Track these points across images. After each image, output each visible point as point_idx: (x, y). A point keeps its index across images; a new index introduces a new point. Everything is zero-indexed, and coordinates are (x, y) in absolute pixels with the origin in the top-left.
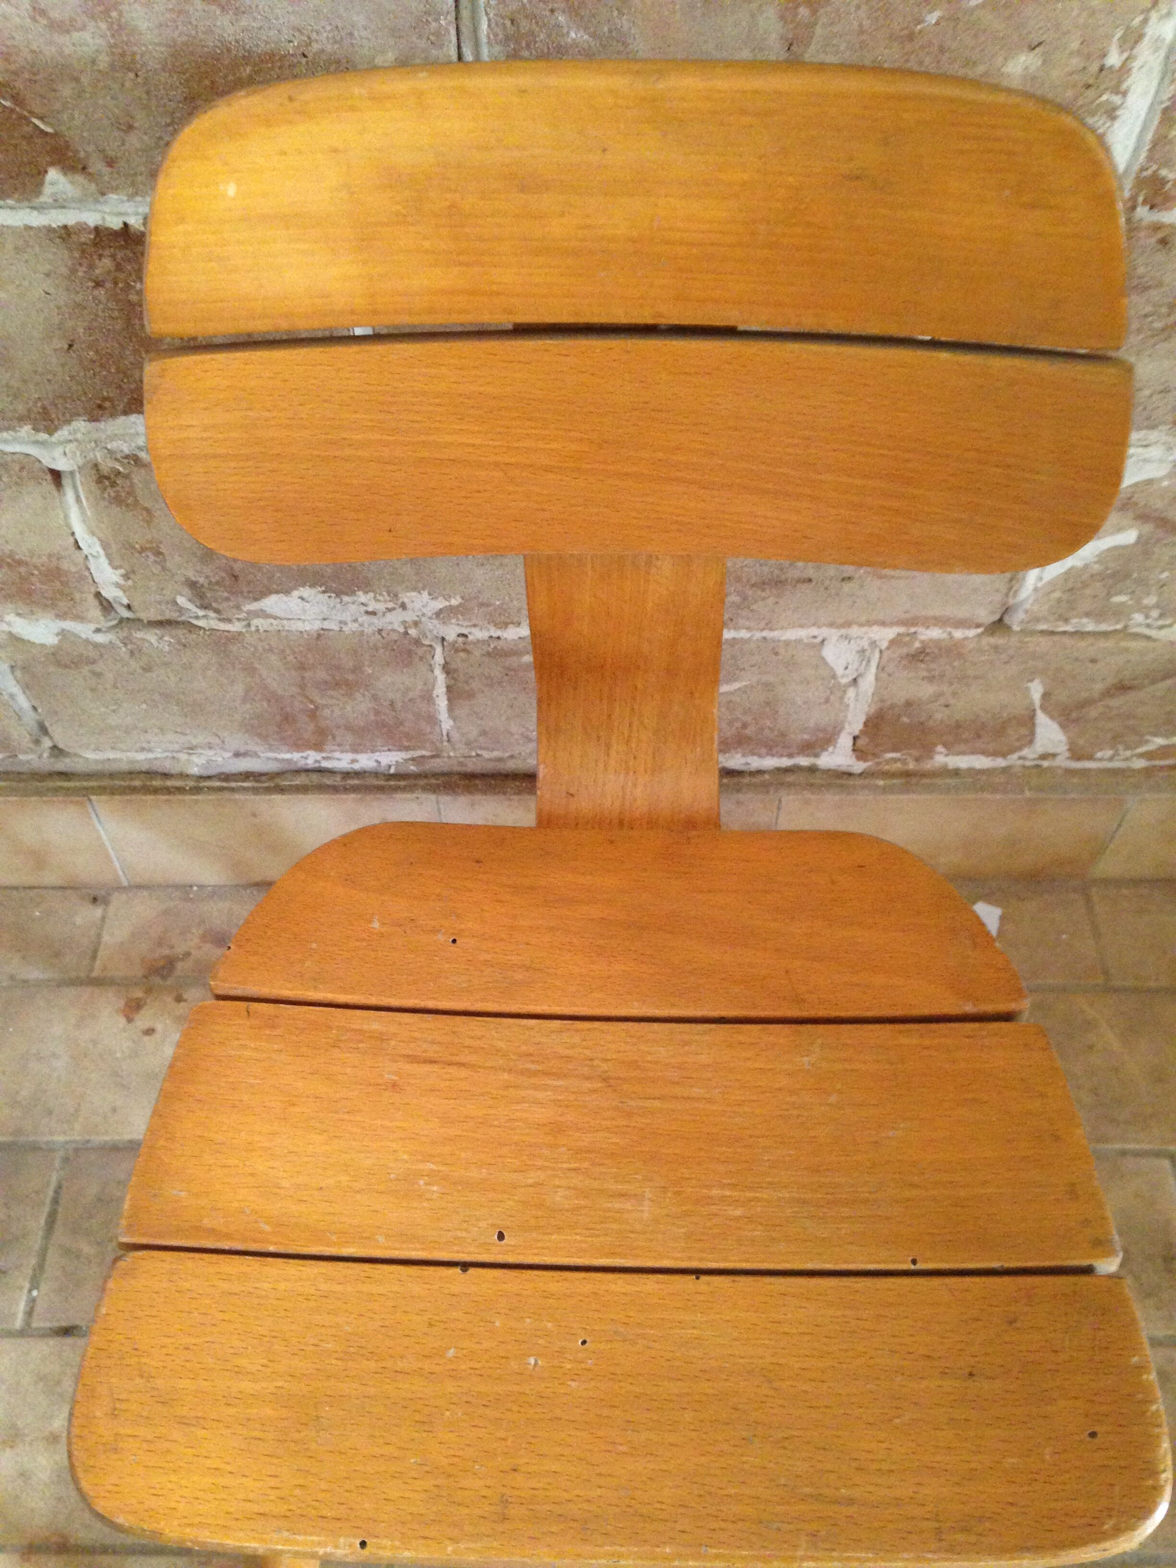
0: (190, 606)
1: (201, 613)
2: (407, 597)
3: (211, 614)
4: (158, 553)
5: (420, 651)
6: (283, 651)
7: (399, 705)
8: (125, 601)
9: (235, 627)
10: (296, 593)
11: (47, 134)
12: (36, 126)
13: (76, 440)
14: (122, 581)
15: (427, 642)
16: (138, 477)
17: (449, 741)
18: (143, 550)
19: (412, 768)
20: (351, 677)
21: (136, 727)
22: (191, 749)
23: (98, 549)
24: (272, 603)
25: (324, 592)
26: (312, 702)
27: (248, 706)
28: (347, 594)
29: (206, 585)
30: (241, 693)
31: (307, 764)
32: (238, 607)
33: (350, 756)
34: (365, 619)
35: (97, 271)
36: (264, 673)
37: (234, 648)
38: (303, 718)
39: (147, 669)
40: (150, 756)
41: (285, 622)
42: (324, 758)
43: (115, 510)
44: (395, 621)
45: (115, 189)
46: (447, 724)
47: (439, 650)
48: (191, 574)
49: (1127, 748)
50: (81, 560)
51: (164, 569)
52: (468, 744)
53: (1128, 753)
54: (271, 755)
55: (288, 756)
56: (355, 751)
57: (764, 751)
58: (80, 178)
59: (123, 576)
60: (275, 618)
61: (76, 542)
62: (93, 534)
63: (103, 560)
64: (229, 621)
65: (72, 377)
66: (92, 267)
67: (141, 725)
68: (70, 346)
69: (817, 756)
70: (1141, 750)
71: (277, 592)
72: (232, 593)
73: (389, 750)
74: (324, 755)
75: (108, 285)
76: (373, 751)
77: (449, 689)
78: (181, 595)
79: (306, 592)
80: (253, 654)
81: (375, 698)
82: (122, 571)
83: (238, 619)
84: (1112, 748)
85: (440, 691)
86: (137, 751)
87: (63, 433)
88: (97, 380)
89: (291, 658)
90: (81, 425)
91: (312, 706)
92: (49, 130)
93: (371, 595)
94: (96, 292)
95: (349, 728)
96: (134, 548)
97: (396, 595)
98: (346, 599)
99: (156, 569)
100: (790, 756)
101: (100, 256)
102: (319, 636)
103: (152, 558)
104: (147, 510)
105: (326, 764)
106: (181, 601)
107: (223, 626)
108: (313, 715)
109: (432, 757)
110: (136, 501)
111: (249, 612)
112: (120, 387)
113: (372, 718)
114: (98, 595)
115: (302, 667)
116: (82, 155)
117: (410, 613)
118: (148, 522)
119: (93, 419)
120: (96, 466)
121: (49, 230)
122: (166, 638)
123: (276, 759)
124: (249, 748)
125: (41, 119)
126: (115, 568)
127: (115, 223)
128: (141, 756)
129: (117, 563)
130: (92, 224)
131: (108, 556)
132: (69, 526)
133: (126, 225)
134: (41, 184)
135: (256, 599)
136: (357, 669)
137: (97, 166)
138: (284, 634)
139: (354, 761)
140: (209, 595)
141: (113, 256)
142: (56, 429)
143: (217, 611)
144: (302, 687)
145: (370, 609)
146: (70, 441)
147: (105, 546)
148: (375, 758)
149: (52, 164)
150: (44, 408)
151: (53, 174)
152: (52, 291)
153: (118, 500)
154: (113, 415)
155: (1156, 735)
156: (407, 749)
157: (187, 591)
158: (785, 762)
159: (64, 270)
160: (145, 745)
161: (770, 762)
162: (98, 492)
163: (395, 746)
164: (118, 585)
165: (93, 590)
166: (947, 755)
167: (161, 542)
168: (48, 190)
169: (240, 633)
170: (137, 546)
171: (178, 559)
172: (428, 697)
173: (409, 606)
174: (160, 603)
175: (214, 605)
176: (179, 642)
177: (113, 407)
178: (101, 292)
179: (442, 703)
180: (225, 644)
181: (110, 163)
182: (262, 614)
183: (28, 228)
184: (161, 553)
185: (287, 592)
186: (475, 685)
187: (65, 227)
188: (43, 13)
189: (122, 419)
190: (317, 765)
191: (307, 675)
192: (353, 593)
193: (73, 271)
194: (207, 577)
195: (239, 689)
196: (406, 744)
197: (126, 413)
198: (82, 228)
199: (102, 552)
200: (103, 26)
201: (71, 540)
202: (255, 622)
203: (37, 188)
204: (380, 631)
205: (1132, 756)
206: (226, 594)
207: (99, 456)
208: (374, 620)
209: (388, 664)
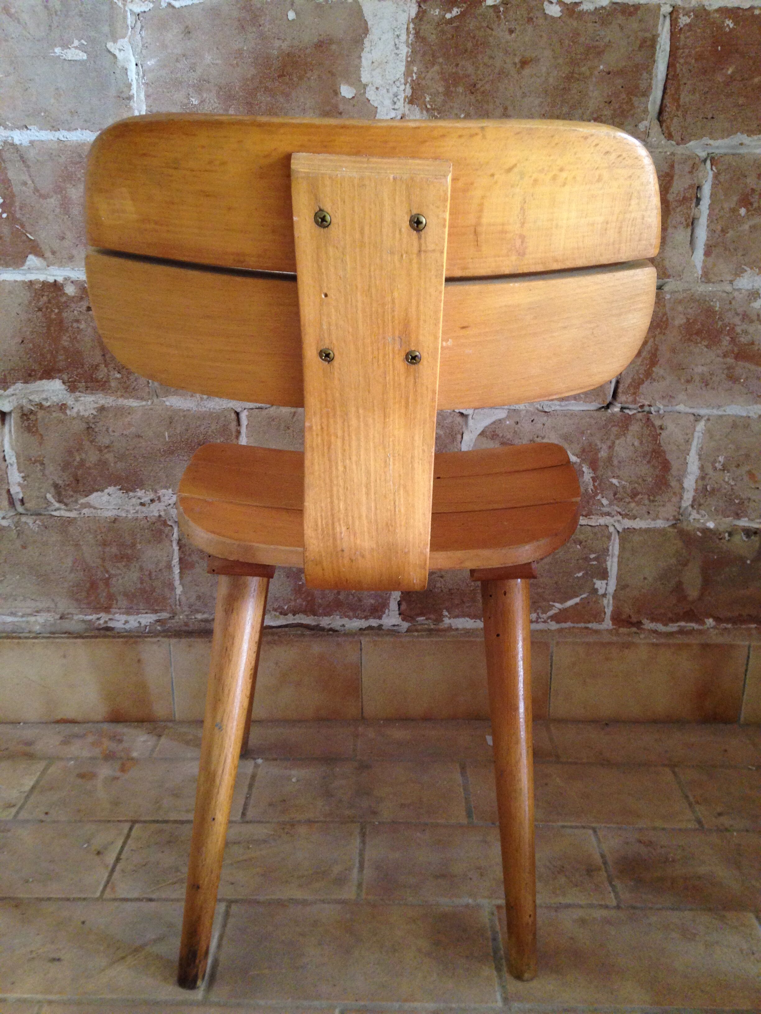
0: (53, 500)
1: (57, 505)
2: (161, 492)
3: (63, 507)
4: (42, 464)
5: (167, 530)
6: (96, 531)
7: (154, 574)
8: (21, 496)
9: (73, 514)
10: (106, 491)
11: (31, 240)
12: (27, 237)
13: (16, 395)
14: (22, 482)
15: (169, 523)
16: (40, 414)
17: (180, 605)
18: (36, 461)
19: (159, 628)
20: (129, 552)
21: (11, 595)
22: (37, 612)
23: (14, 459)
24: (95, 498)
25: (120, 489)
26: (107, 572)
27: (73, 575)
28: (131, 491)
29: (63, 486)
30: (70, 565)
31: (100, 624)
32: (76, 501)
33: (123, 618)
34: (139, 508)
35: (40, 303)
36: (84, 548)
37: (71, 529)
38: (101, 585)
39: (24, 547)
40: (15, 619)
41: (99, 511)
42: (110, 619)
43: (26, 434)
44: (155, 510)
45: (53, 264)
46: (179, 590)
47: (176, 529)
48: (56, 478)
49: (544, 612)
50: (4, 467)
51: (44, 475)
52: (190, 606)
53: (545, 616)
54: (81, 617)
55: (89, 618)
56: (128, 613)
57: (351, 614)
58: (41, 259)
59: (23, 477)
60: (95, 508)
61: (4, 456)
62: (13, 449)
63: (15, 466)
64: (70, 510)
65: (20, 358)
66: (38, 300)
67: (14, 593)
68: (23, 341)
69: (380, 618)
70: (551, 613)
71: (97, 491)
72: (75, 492)
73: (146, 613)
74: (111, 616)
75: (44, 310)
76: (138, 614)
77: (181, 560)
78: (50, 493)
79: (111, 489)
80: (80, 532)
81: (141, 569)
82: (22, 474)
83: (75, 510)
84: (535, 611)
85: (175, 561)
86: (8, 615)
87: (10, 391)
88: (31, 360)
89: (99, 537)
90: (19, 385)
91: (107, 576)
92: (32, 238)
93: (144, 491)
94: (38, 313)
95: (126, 594)
96: (31, 459)
97: (156, 492)
98: (131, 494)
99: (39, 475)
100: (366, 618)
101: (43, 296)
102: (115, 519)
103: (39, 467)
104: (41, 435)
105: (111, 624)
106: (49, 496)
107: (68, 514)
108: (107, 582)
109: (170, 618)
110: (37, 429)
111: (82, 504)
112: (40, 364)
113: (139, 586)
114: (9, 491)
115: (104, 544)
116: (43, 249)
117: (162, 504)
118: (41, 444)
119: (26, 382)
120: (22, 407)
121: (24, 282)
122: (37, 522)
123: (83, 621)
124: (71, 610)
125: (30, 233)
126: (20, 472)
127: (51, 280)
128: (9, 619)
129: (22, 470)
130: (42, 280)
131: (18, 463)
132: (3, 446)
133: (55, 281)
134: (25, 262)
135: (87, 496)
136: (133, 545)
137: (48, 254)
138: (97, 518)
139: (126, 622)
140: (63, 493)
141: (48, 296)
142: (8, 388)
143: (66, 505)
144: (103, 560)
145: (142, 501)
146: (13, 395)
147: (18, 457)
148: (139, 620)
149: (30, 253)
150: (5, 375)
151: (31, 257)
152: (20, 312)
153: (29, 429)
154: (35, 381)
155: (554, 602)
156: (156, 612)
157: (52, 490)
158: (363, 624)
159: (26, 302)
160: (13, 610)
161: (356, 624)
162: (21, 423)
163: (149, 609)
164: (19, 484)
165: (7, 487)
166: (450, 618)
167: (44, 457)
168: (28, 263)
169: (75, 519)
170: (33, 459)
171: (52, 469)
172: (169, 567)
173: (162, 499)
174: (38, 497)
175: (65, 500)
176: (43, 525)
177: (35, 375)
178: (40, 314)
179: (177, 570)
180: (66, 527)
181: (53, 253)
182: (88, 505)
183: (16, 281)
184: (44, 464)
185: (102, 491)
186: (195, 558)
187: (31, 281)
188: (38, 191)
189: (39, 383)
190: (105, 625)
191: (107, 549)
192: (134, 490)
193: (30, 302)
194: (64, 481)
195: (69, 562)
196: (156, 608)
197: (41, 379)
198: (37, 281)
199: (15, 461)
200: (59, 196)
201: (2, 454)
202: (85, 511)
203: (23, 263)
204: (146, 517)
205: (548, 618)
206: (71, 493)
207: (24, 402)
208: (144, 509)
209: (149, 542)
